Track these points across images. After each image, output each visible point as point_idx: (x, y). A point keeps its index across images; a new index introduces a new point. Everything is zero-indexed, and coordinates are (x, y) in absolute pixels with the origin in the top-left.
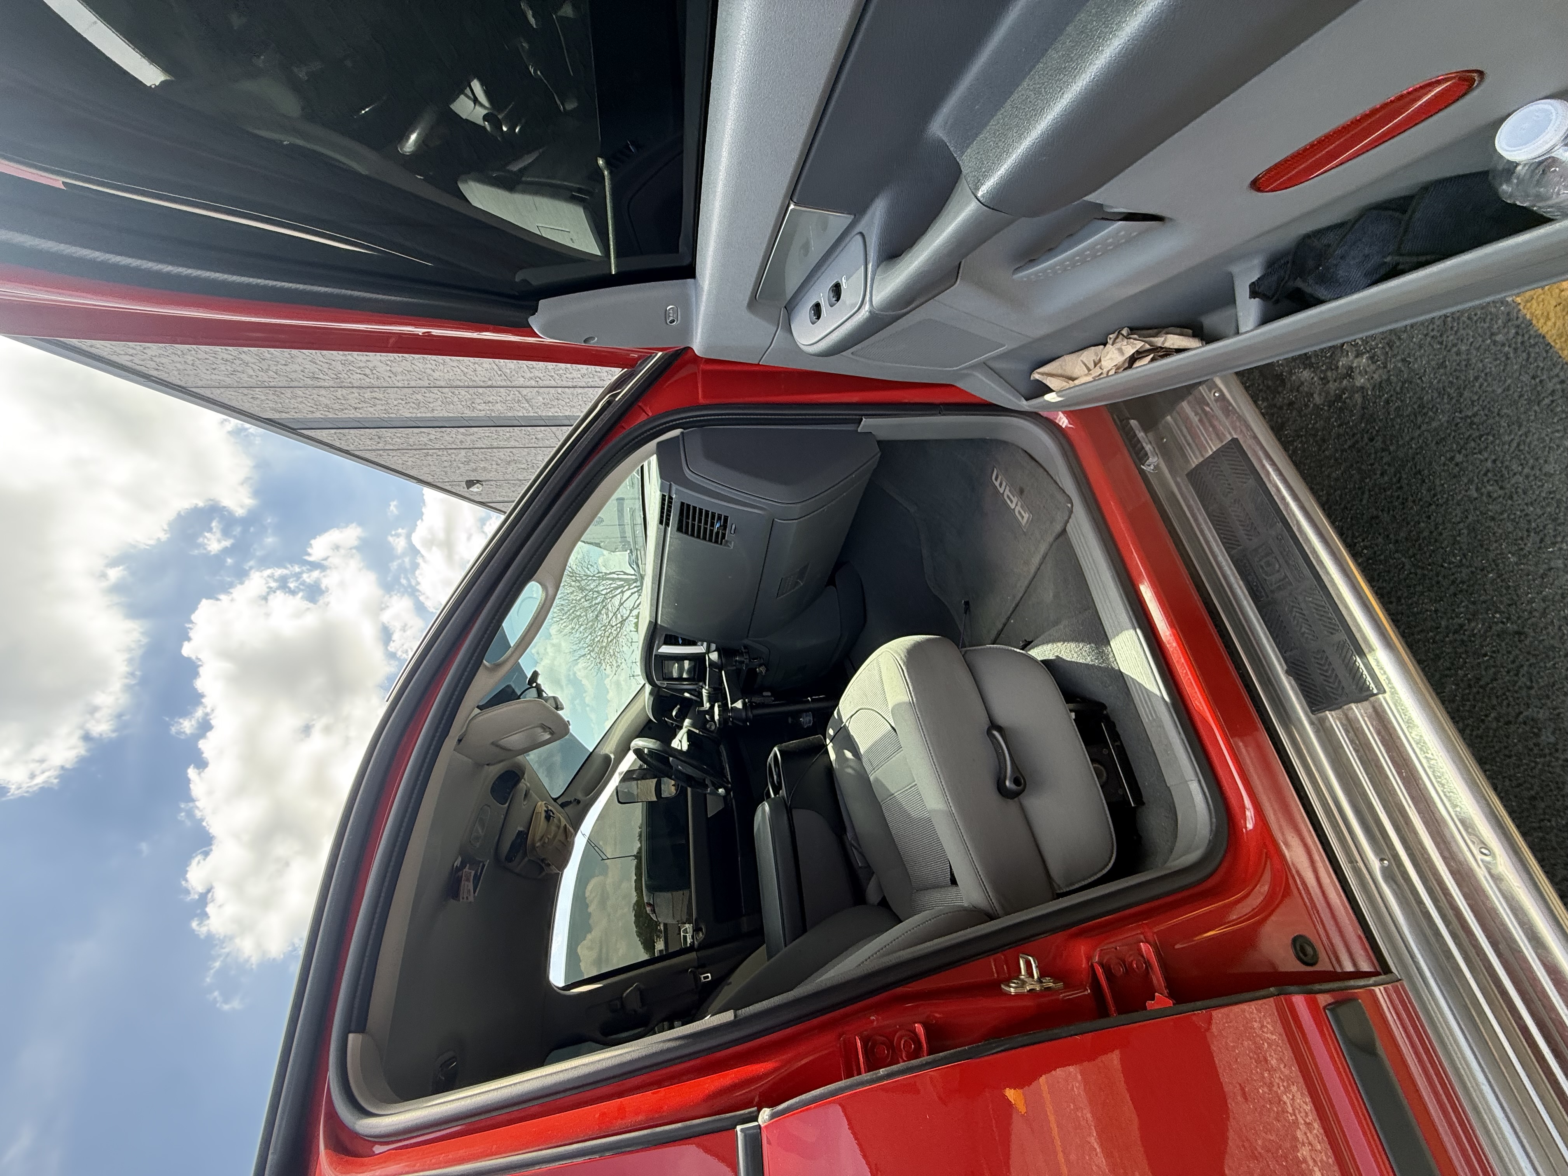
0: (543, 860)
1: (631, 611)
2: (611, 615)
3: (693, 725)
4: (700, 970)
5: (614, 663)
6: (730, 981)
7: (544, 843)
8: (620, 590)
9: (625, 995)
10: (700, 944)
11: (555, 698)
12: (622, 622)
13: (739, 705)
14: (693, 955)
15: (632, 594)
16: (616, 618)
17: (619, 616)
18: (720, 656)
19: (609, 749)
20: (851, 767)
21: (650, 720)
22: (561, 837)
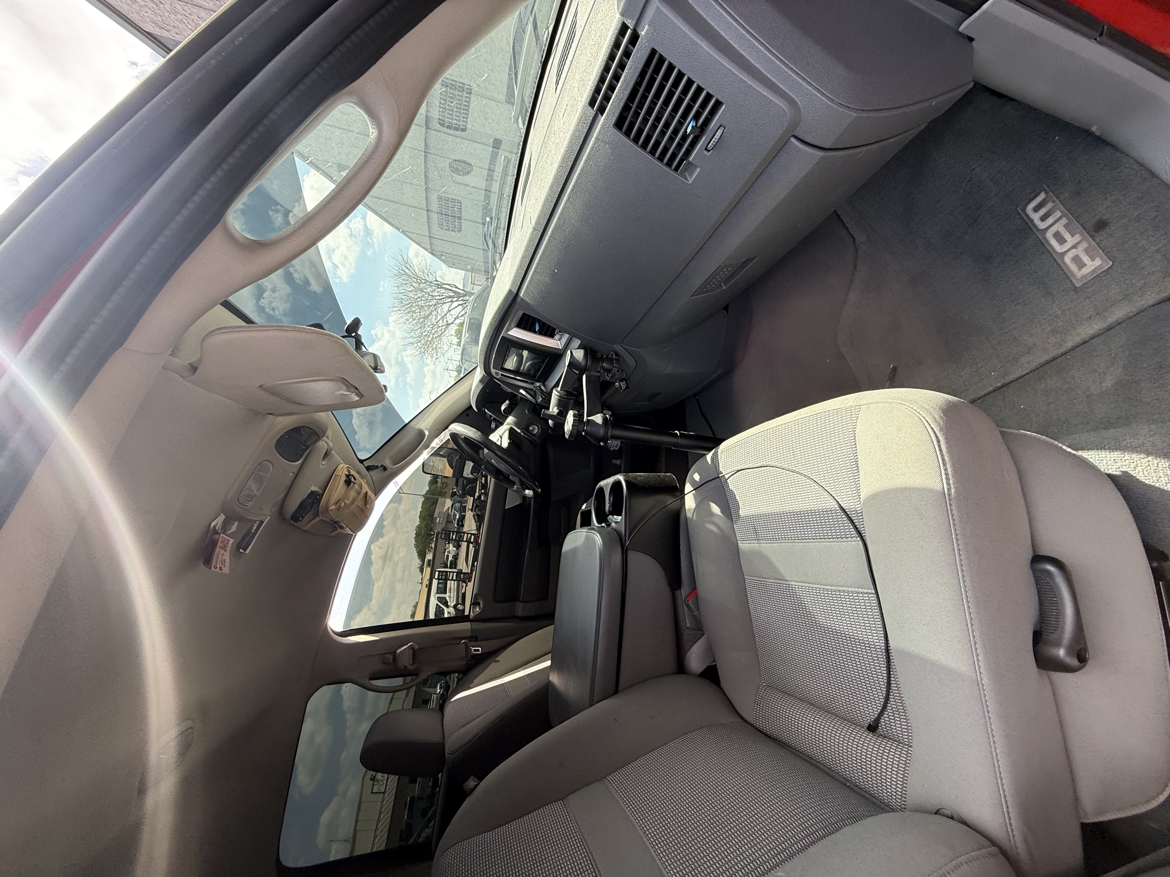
0: (336, 522)
1: (455, 319)
2: (439, 318)
3: (517, 424)
4: (472, 643)
5: (435, 355)
6: (498, 659)
7: (340, 507)
8: (450, 300)
9: (398, 651)
10: (476, 616)
11: (375, 356)
12: (448, 325)
13: (598, 418)
14: (467, 626)
15: (459, 305)
16: (443, 320)
17: (445, 320)
18: (586, 355)
19: (425, 425)
20: (715, 524)
21: (471, 407)
22: (359, 503)
